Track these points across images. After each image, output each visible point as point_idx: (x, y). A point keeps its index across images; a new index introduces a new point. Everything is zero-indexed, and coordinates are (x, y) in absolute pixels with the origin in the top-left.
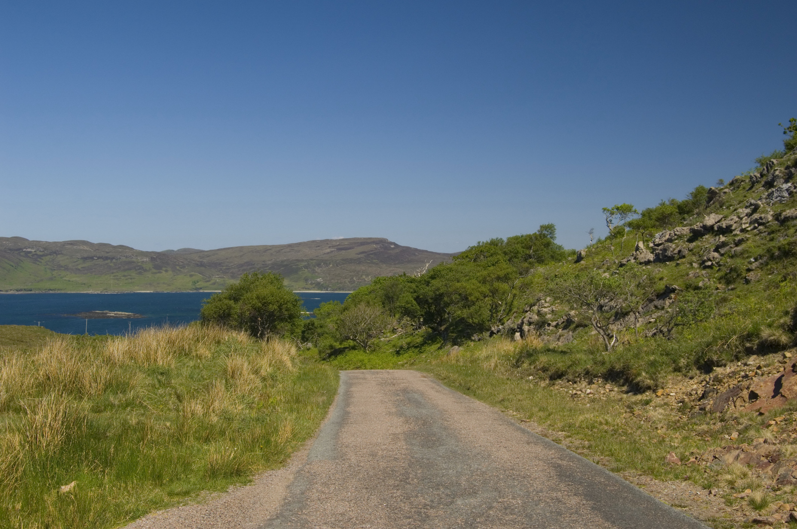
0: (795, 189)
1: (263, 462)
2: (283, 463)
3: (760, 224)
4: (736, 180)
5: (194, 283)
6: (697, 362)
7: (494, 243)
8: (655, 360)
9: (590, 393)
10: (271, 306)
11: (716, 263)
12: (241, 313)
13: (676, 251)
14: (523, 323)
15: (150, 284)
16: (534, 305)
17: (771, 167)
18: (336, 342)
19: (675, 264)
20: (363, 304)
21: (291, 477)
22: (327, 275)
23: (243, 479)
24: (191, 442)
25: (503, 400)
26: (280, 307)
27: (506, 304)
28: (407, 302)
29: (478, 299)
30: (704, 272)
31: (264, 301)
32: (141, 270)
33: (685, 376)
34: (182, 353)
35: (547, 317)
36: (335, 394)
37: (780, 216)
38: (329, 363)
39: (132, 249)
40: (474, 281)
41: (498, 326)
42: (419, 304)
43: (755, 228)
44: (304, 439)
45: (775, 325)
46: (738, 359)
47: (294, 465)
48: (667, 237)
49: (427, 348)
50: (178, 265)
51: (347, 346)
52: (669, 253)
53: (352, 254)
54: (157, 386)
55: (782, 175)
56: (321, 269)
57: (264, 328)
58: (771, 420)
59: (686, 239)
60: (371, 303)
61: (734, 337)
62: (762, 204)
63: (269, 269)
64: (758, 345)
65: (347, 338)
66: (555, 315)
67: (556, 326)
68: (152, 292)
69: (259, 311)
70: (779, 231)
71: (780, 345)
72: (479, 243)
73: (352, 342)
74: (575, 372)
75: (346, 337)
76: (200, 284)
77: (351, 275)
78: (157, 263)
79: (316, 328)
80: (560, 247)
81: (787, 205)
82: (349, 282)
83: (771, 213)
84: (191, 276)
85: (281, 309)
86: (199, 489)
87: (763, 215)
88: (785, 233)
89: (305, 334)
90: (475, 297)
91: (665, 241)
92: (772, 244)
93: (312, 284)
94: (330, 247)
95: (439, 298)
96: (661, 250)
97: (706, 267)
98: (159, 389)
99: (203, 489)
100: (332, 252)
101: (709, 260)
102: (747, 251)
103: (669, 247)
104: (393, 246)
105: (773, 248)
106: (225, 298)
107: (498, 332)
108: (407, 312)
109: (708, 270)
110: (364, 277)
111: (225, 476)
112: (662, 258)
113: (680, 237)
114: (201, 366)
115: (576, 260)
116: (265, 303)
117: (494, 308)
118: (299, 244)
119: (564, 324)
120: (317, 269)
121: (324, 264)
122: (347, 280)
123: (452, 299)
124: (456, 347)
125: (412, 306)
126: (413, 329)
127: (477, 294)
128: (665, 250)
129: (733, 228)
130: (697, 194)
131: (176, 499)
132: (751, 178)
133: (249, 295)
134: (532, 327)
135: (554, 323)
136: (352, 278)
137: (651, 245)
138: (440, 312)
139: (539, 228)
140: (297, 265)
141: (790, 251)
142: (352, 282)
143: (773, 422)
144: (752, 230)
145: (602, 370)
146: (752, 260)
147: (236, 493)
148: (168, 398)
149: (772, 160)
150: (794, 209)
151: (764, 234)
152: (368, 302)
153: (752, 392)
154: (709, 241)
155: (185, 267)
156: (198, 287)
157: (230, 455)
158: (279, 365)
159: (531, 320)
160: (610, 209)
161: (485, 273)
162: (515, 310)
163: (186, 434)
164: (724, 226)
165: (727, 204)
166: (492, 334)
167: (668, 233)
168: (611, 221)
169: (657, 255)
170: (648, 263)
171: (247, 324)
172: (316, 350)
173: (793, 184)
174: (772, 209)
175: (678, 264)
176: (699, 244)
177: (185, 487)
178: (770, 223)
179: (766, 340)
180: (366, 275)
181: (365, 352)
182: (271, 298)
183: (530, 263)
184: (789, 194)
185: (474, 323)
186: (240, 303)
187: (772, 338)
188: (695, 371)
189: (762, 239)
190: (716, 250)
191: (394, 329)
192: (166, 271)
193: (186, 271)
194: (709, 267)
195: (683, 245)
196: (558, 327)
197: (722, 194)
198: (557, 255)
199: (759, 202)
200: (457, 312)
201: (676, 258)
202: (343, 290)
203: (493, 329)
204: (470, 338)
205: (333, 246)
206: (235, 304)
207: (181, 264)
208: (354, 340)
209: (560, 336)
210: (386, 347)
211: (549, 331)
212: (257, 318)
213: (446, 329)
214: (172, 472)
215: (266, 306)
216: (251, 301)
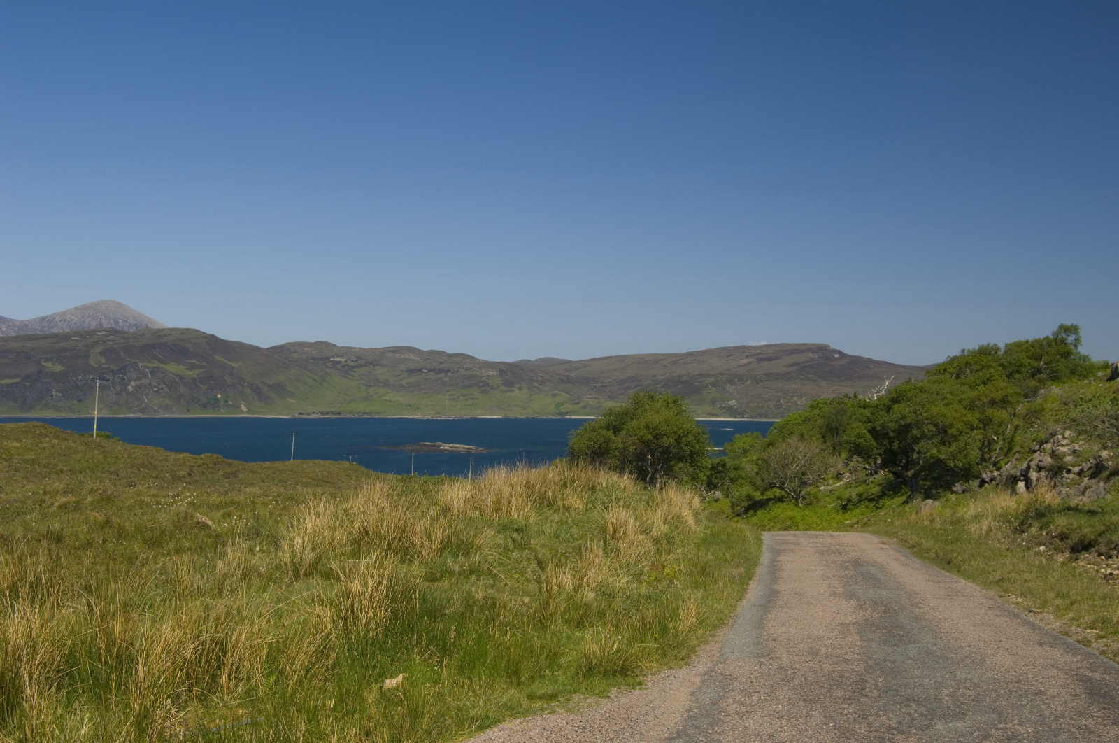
1: (658, 657)
2: (685, 660)
5: (558, 405)
7: (985, 351)
10: (665, 439)
12: (623, 448)
14: (1029, 468)
15: (498, 407)
16: (1046, 443)
18: (756, 490)
20: (794, 437)
21: (697, 680)
22: (743, 396)
23: (629, 680)
24: (559, 625)
25: (1001, 580)
26: (678, 440)
27: (1004, 439)
28: (858, 436)
29: (961, 432)
31: (656, 431)
32: (485, 386)
34: (544, 503)
35: (1065, 460)
36: (756, 564)
38: (746, 520)
40: (956, 406)
41: (992, 472)
42: (876, 439)
44: (714, 627)
47: (702, 663)
49: (887, 502)
50: (536, 381)
51: (772, 497)
53: (778, 366)
54: (511, 548)
56: (734, 387)
57: (655, 469)
60: (806, 436)
63: (660, 387)
65: (772, 486)
66: (1078, 457)
67: (1080, 473)
68: (500, 417)
69: (649, 446)
72: (963, 351)
73: (778, 491)
74: (1110, 542)
75: (770, 484)
76: (566, 407)
77: (776, 397)
78: (507, 377)
79: (728, 470)
80: (1085, 358)
82: (774, 406)
84: (554, 396)
85: (679, 443)
86: (570, 692)
89: (712, 479)
90: (958, 430)
93: (721, 408)
94: (747, 356)
95: (904, 430)
98: (513, 551)
99: (575, 692)
100: (750, 363)
104: (837, 356)
106: (601, 428)
107: (992, 480)
108: (858, 450)
110: (796, 399)
111: (606, 675)
114: (570, 521)
115: (1109, 376)
116: (657, 434)
117: (987, 446)
118: (704, 352)
119: (1092, 470)
120: (730, 388)
121: (739, 380)
122: (771, 404)
123: (923, 432)
124: (930, 501)
125: (866, 441)
126: (867, 475)
127: (960, 426)
131: (538, 704)
133: (635, 423)
134: (1043, 474)
135: (1077, 469)
136: (779, 401)
138: (906, 451)
139: (1055, 328)
140: (701, 382)
142: (778, 406)
147: (621, 699)
148: (525, 564)
152: (802, 435)
155: (545, 383)
156: (564, 411)
157: (613, 646)
158: (676, 522)
159: (1041, 464)
161: (972, 394)
162: (1017, 448)
163: (552, 614)
166: (983, 483)
171: (631, 463)
172: (727, 502)
177: (551, 689)
180: (798, 396)
181: (797, 505)
182: (665, 428)
183: (1039, 380)
185: (958, 467)
186: (623, 434)
191: (839, 474)
192: (520, 389)
193: (547, 389)
196: (1083, 474)
198: (1082, 370)
200: (930, 450)
202: (766, 417)
203: (984, 476)
204: (950, 489)
205: (752, 356)
206: (615, 436)
207: (540, 379)
208: (782, 488)
209: (1086, 488)
210: (828, 499)
211: (1069, 481)
212: (645, 456)
213: (915, 475)
214: (534, 666)
215: (658, 439)
216: (637, 431)
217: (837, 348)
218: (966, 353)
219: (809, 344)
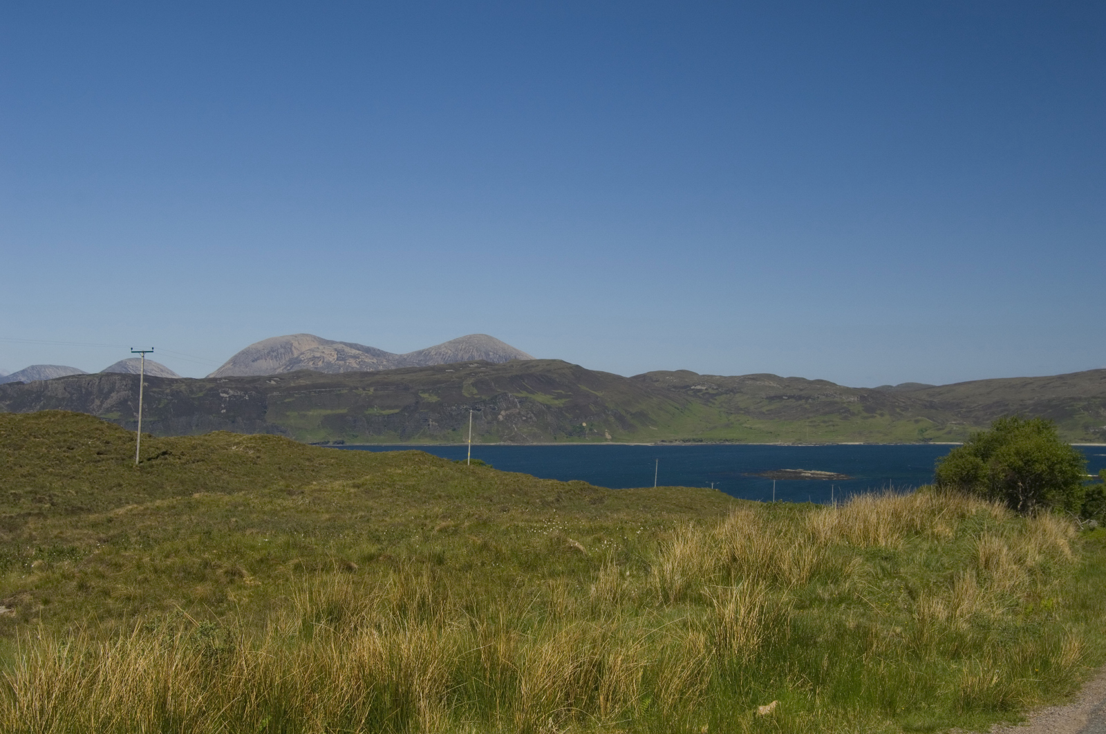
1: (1040, 693)
2: (1070, 696)
5: (922, 431)
10: (1037, 465)
12: (993, 476)
15: (860, 433)
21: (1084, 718)
23: (1011, 715)
24: (934, 657)
26: (1051, 468)
31: (1027, 458)
32: (846, 414)
34: (912, 531)
44: (1100, 663)
47: (1087, 700)
50: (899, 407)
54: (880, 576)
57: (1027, 497)
63: (1030, 412)
68: (862, 443)
69: (1019, 472)
76: (929, 433)
78: (868, 404)
79: (1104, 498)
84: (917, 421)
85: (1052, 471)
86: (948, 725)
89: (1088, 508)
93: (1095, 433)
98: (883, 580)
99: (954, 726)
106: (969, 454)
111: (986, 710)
114: (939, 549)
116: (1028, 461)
118: (1075, 375)
120: (1103, 412)
133: (1004, 449)
140: (1072, 406)
148: (896, 593)
155: (908, 409)
156: (927, 437)
157: (992, 679)
158: (1052, 552)
163: (926, 645)
171: (1001, 490)
177: (928, 721)
182: (1037, 454)
186: (992, 460)
192: (882, 415)
193: (909, 415)
206: (984, 462)
207: (903, 404)
212: (1016, 483)
214: (909, 697)
215: (1029, 466)
216: (1007, 458)
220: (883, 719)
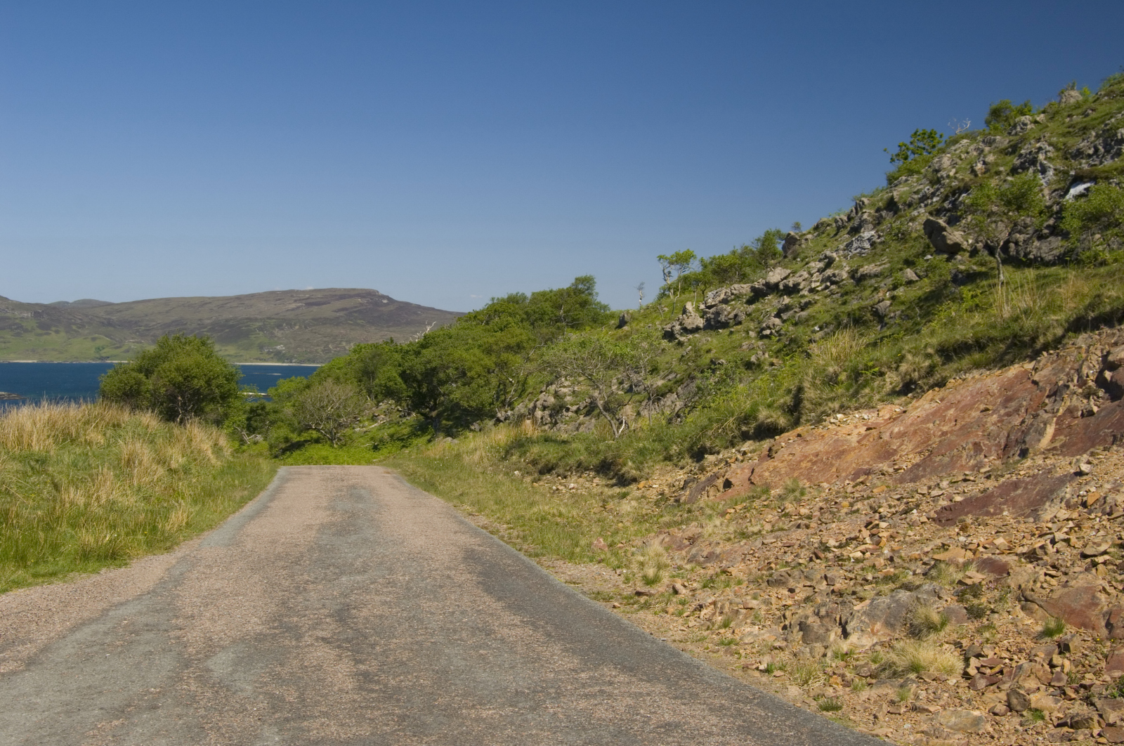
0: (878, 238)
1: (145, 547)
2: (168, 549)
3: (833, 283)
4: (822, 224)
5: (99, 349)
6: (690, 450)
7: (514, 300)
8: (644, 447)
9: (573, 488)
10: (196, 381)
11: (777, 332)
12: (154, 390)
13: (731, 316)
14: (535, 407)
15: (33, 351)
16: (551, 384)
17: (861, 208)
18: (293, 432)
19: (728, 333)
20: (330, 380)
21: (174, 562)
22: (292, 341)
23: (117, 562)
24: (64, 528)
25: (461, 495)
26: (208, 383)
27: (518, 382)
28: (389, 379)
29: (479, 376)
30: (760, 343)
31: (186, 374)
32: (18, 329)
33: (676, 466)
34: (66, 438)
35: (566, 400)
36: (261, 489)
37: (857, 273)
39: (6, 299)
40: (476, 351)
41: (506, 412)
42: (405, 382)
43: (827, 287)
44: (203, 530)
45: (775, 405)
46: (733, 445)
48: (722, 296)
49: (415, 441)
50: (75, 324)
51: (309, 439)
52: (722, 318)
53: (327, 311)
55: (871, 220)
56: (282, 331)
57: (186, 410)
58: (730, 508)
59: (745, 300)
60: (342, 380)
61: (731, 420)
62: (839, 257)
63: (207, 331)
64: (755, 429)
65: (308, 428)
66: (577, 397)
67: (577, 412)
68: (35, 361)
69: (179, 388)
70: (854, 292)
71: (777, 429)
72: (493, 299)
73: (314, 432)
74: (567, 464)
75: (306, 425)
76: (106, 352)
77: (325, 342)
78: (42, 320)
79: (268, 414)
80: (605, 307)
81: (866, 259)
82: (323, 351)
83: (847, 269)
84: (94, 339)
85: (209, 385)
86: (68, 571)
87: (836, 272)
88: (859, 295)
89: (252, 422)
90: (477, 373)
91: (720, 302)
92: (843, 309)
93: (269, 353)
94: (295, 301)
95: (431, 373)
96: (713, 314)
97: (763, 337)
98: (31, 476)
99: (72, 571)
100: (298, 307)
101: (769, 328)
102: (814, 317)
103: (723, 310)
104: (385, 301)
105: (841, 314)
106: (133, 370)
107: (505, 419)
108: (389, 393)
109: (766, 341)
110: (344, 344)
111: (99, 558)
112: (714, 324)
113: (738, 297)
114: (90, 454)
115: (618, 324)
116: (188, 377)
117: (503, 388)
118: (252, 296)
119: (587, 409)
120: (278, 333)
121: (287, 324)
122: (320, 349)
123: (448, 376)
124: (450, 439)
125: (396, 384)
126: (400, 417)
127: (478, 369)
128: (718, 314)
129: (801, 287)
130: (767, 240)
131: (40, 580)
132: (836, 221)
133: (166, 365)
134: (547, 412)
135: (574, 408)
136: (327, 346)
137: (702, 307)
138: (433, 394)
139: (573, 281)
140: (248, 326)
141: (860, 318)
142: (327, 351)
143: (733, 511)
144: (823, 290)
145: (595, 461)
146: (817, 328)
147: (108, 574)
148: (42, 486)
149: (863, 199)
150: (873, 265)
151: (836, 296)
152: (338, 379)
153: (727, 479)
154: (772, 302)
155: (84, 326)
156: (104, 355)
157: (106, 536)
159: (546, 404)
160: (669, 256)
161: (491, 340)
162: (530, 390)
163: (58, 518)
164: (791, 284)
165: (802, 255)
166: (498, 421)
167: (724, 291)
168: (669, 273)
169: (708, 320)
170: (697, 329)
171: (162, 404)
172: (266, 444)
173: (877, 232)
174: (848, 264)
175: (731, 333)
176: (760, 306)
177: (51, 568)
178: (845, 282)
179: (763, 423)
180: (346, 341)
181: (332, 446)
182: (196, 370)
183: (558, 328)
184: (871, 245)
185: (471, 407)
186: (154, 376)
187: (769, 420)
188: (687, 460)
189: (834, 302)
190: (778, 315)
191: (374, 416)
192: (57, 332)
193: (86, 332)
194: (767, 337)
195: (740, 308)
196: (580, 412)
197: (803, 241)
198: (599, 318)
199: (834, 255)
200: (457, 392)
201: (731, 324)
202: (314, 362)
203: (499, 415)
204: (468, 428)
205: (300, 300)
206: (147, 378)
207: (79, 321)
208: (318, 430)
209: (580, 424)
210: (362, 440)
211: (567, 418)
212: (176, 398)
213: (439, 415)
214: (38, 553)
215: (189, 381)
216: (168, 373)
217: (385, 294)
218: (495, 301)
219: (358, 290)
220: (16, 570)
